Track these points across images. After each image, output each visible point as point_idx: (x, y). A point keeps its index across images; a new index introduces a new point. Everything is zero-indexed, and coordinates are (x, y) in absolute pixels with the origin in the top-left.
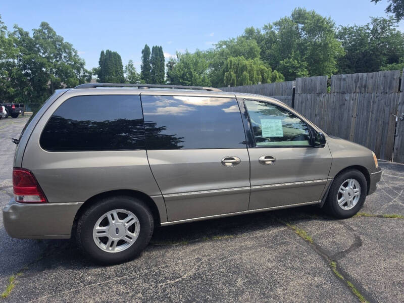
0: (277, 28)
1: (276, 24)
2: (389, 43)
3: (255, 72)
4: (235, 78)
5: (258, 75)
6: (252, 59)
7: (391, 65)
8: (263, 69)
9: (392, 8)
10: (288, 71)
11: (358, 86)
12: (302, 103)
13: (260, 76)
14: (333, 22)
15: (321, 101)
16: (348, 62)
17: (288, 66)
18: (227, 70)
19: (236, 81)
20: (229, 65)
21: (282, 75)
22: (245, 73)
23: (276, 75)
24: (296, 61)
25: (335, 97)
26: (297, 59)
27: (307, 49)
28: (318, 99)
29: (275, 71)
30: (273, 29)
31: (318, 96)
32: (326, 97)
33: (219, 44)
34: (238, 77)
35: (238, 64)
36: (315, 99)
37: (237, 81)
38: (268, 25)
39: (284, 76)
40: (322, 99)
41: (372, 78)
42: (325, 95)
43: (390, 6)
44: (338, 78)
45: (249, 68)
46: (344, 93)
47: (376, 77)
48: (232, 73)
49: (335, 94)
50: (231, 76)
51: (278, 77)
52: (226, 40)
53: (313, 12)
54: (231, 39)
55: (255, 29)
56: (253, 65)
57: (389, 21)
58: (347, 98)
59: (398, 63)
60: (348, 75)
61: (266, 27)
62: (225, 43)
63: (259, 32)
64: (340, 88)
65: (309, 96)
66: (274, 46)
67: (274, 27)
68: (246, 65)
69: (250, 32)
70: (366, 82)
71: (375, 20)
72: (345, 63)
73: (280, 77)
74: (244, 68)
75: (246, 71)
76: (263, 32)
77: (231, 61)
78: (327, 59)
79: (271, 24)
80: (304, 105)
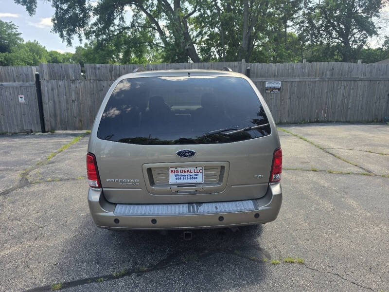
11: (113, 74)
12: (52, 90)
15: (76, 87)
25: (92, 85)
28: (73, 86)
31: (72, 82)
32: (82, 84)
36: (69, 86)
40: (77, 86)
41: (124, 69)
42: (81, 82)
44: (92, 68)
46: (100, 80)
47: (127, 67)
49: (92, 81)
58: (104, 85)
60: (102, 65)
64: (96, 76)
65: (61, 83)
70: (120, 71)
80: (56, 91)
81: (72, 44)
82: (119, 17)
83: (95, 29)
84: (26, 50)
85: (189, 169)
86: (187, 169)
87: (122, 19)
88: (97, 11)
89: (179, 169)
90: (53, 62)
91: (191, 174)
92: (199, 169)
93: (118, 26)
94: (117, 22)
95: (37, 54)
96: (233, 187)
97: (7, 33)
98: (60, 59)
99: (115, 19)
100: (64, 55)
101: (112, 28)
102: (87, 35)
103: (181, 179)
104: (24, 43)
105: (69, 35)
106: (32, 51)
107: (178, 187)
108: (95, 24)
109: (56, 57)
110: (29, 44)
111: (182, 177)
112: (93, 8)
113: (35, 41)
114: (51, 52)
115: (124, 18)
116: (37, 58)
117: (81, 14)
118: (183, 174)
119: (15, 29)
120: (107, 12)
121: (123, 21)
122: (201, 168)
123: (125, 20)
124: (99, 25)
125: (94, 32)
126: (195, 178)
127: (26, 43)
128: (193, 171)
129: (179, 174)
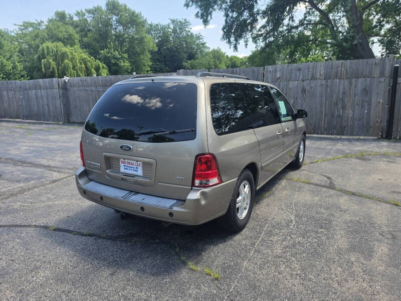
0: (90, 16)
1: (89, 12)
2: (186, 43)
3: (78, 61)
4: (55, 66)
5: (81, 64)
6: (71, 46)
7: (190, 61)
8: (85, 58)
9: (200, 14)
10: (110, 61)
13: (83, 66)
14: (144, 18)
16: (158, 57)
17: (109, 57)
18: (43, 56)
19: (56, 70)
20: (46, 51)
21: (105, 66)
22: (66, 61)
23: (99, 65)
24: (116, 52)
26: (117, 50)
27: (125, 42)
29: (97, 61)
30: (85, 17)
33: (24, 26)
34: (58, 65)
35: (57, 51)
37: (58, 70)
38: (80, 12)
39: (107, 67)
43: (198, 13)
45: (70, 56)
48: (51, 61)
50: (50, 64)
51: (101, 67)
52: (32, 22)
53: (125, 6)
54: (40, 22)
55: (67, 13)
56: (74, 53)
57: (184, 23)
59: (195, 59)
61: (78, 12)
62: (31, 25)
63: (72, 18)
66: (90, 35)
67: (87, 14)
68: (66, 52)
69: (61, 16)
71: (173, 21)
72: (156, 57)
73: (103, 67)
74: (64, 56)
75: (68, 59)
76: (76, 19)
77: (48, 47)
78: (143, 53)
79: (84, 11)
81: (238, 49)
82: (288, 17)
83: (262, 32)
84: (210, 57)
85: (133, 162)
86: (131, 161)
87: (292, 18)
88: (265, 13)
89: (126, 161)
90: (232, 67)
91: (133, 166)
92: (139, 163)
93: (286, 26)
94: (286, 22)
95: (218, 60)
96: (159, 183)
97: (196, 44)
98: (238, 63)
99: (284, 19)
100: (242, 59)
101: (281, 29)
102: (255, 39)
103: (127, 169)
104: (210, 50)
105: (236, 40)
106: (214, 57)
107: (124, 175)
108: (264, 27)
109: (235, 62)
110: (214, 51)
111: (128, 168)
112: (260, 12)
113: (218, 48)
114: (231, 57)
115: (294, 17)
116: (218, 63)
117: (249, 19)
118: (129, 165)
119: (202, 39)
120: (276, 13)
121: (293, 21)
122: (140, 163)
123: (294, 19)
124: (268, 28)
125: (261, 35)
126: (136, 171)
127: (212, 51)
128: (135, 164)
129: (126, 165)
